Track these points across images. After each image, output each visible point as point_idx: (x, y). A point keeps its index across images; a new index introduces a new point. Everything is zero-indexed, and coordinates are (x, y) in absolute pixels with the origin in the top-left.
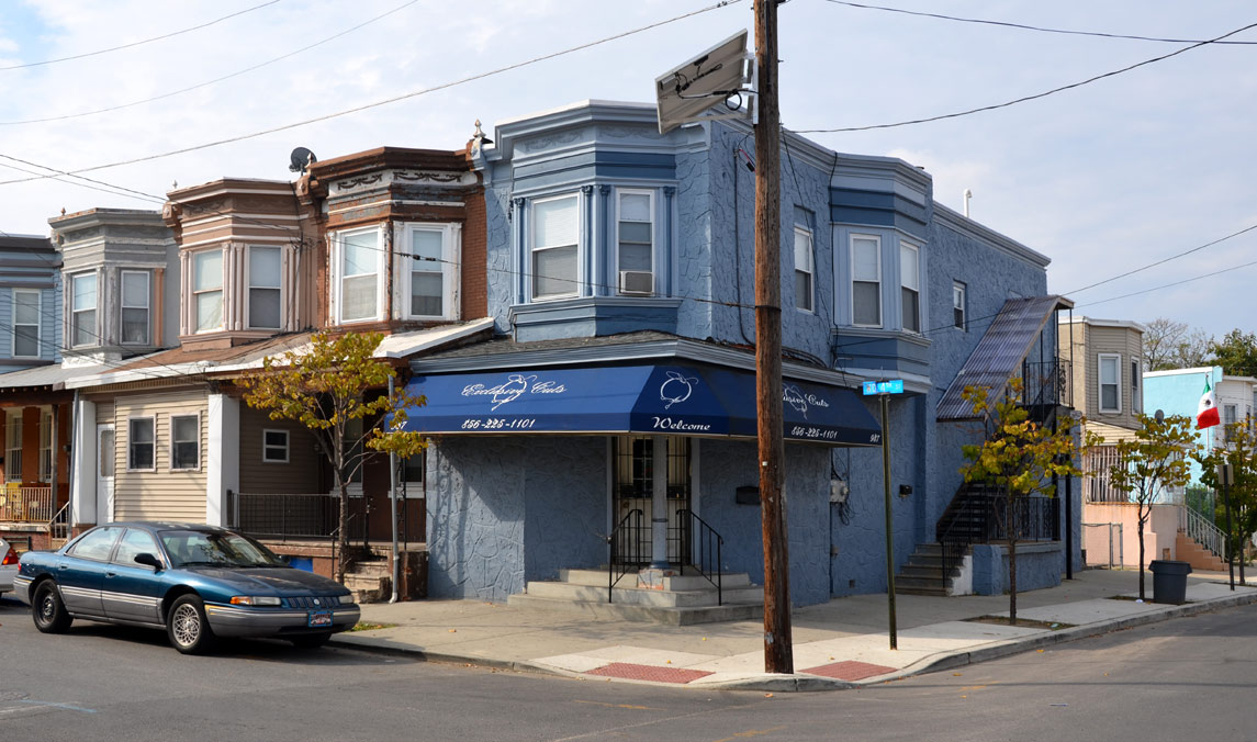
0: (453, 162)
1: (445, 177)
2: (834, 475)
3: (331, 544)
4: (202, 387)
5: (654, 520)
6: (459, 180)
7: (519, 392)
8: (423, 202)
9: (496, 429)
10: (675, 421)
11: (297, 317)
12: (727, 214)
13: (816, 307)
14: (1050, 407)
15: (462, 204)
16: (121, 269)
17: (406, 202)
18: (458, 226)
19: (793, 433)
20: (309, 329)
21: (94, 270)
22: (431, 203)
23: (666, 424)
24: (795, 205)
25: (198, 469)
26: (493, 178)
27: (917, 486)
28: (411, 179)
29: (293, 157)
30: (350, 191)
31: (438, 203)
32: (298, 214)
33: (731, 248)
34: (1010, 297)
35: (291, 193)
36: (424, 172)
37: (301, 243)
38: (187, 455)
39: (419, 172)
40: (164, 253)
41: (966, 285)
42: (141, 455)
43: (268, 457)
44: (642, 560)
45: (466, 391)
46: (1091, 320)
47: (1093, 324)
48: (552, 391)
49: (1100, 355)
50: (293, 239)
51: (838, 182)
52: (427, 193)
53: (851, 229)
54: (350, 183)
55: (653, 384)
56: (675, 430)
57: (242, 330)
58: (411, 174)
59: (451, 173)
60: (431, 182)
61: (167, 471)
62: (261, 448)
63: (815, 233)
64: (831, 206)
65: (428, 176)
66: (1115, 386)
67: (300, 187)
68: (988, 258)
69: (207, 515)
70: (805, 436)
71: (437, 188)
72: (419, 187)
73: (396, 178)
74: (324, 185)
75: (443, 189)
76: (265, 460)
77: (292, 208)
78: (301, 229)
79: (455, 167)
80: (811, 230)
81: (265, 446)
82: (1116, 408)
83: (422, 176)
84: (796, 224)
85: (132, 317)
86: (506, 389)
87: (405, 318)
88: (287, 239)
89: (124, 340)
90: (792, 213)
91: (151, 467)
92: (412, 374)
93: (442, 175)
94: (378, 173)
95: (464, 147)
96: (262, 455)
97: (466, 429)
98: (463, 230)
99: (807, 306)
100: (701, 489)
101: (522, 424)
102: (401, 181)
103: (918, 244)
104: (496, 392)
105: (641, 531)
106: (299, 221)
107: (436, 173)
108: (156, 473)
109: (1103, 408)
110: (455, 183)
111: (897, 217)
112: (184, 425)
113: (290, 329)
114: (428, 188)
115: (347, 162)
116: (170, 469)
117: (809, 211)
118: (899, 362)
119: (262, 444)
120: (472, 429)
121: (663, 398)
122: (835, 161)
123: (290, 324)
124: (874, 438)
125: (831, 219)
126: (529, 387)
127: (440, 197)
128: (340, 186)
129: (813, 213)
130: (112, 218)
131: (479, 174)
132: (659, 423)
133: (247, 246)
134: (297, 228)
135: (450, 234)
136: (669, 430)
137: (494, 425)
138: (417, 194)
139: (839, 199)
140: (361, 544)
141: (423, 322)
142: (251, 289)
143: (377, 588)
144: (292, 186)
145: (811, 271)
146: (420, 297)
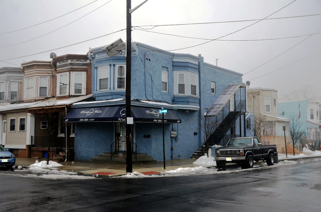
0: (85, 57)
1: (83, 61)
2: (173, 130)
3: (52, 148)
4: (26, 111)
5: (122, 141)
6: (86, 61)
7: (92, 112)
8: (77, 67)
9: (86, 121)
10: (123, 119)
11: (51, 94)
12: (142, 70)
13: (168, 90)
14: (238, 112)
15: (87, 67)
16: (11, 82)
17: (73, 67)
18: (86, 72)
19: (154, 121)
20: (53, 97)
21: (4, 82)
22: (79, 67)
23: (121, 120)
24: (162, 66)
25: (25, 131)
26: (93, 61)
27: (199, 133)
28: (75, 62)
29: (50, 55)
30: (61, 64)
31: (81, 67)
32: (51, 69)
33: (143, 78)
34: (230, 85)
35: (50, 64)
36: (78, 60)
37: (52, 76)
38: (22, 127)
39: (77, 60)
40: (21, 78)
41: (215, 82)
42: (13, 128)
43: (42, 128)
44: (120, 151)
45: (82, 112)
46: (262, 88)
47: (263, 89)
48: (99, 112)
49: (265, 97)
50: (50, 75)
51: (174, 60)
52: (78, 65)
53: (178, 71)
54: (61, 62)
55: (119, 110)
56: (123, 121)
57: (38, 97)
58: (75, 60)
59: (84, 60)
60: (80, 62)
61: (18, 131)
62: (40, 126)
63: (168, 72)
64: (173, 66)
65: (79, 61)
66: (269, 105)
67: (51, 62)
68: (223, 75)
69: (27, 142)
70: (157, 122)
71: (81, 64)
72: (77, 64)
73: (71, 61)
74: (56, 62)
75: (82, 64)
76: (41, 128)
77: (50, 67)
78: (52, 73)
79: (85, 58)
80: (167, 72)
81: (41, 125)
82: (269, 111)
83: (77, 61)
84: (162, 71)
85: (13, 94)
86: (90, 112)
87: (73, 95)
88: (48, 75)
89: (11, 99)
90: (161, 69)
91: (14, 130)
92: (71, 108)
93: (82, 60)
94: (67, 60)
95: (87, 54)
96: (40, 127)
97: (80, 121)
98: (87, 73)
99: (166, 90)
100: (136, 134)
101: (92, 120)
102: (72, 62)
103: (196, 74)
104: (87, 112)
105: (120, 144)
106: (52, 70)
107: (80, 60)
108: (15, 132)
109: (266, 111)
110: (85, 62)
111: (189, 68)
112: (22, 120)
113: (49, 97)
114: (79, 64)
115: (60, 58)
116: (19, 131)
117: (166, 68)
118: (189, 103)
119: (40, 124)
120: (82, 121)
121: (121, 114)
122: (174, 55)
123: (49, 95)
124: (178, 122)
125: (173, 69)
126: (94, 112)
127: (82, 66)
128: (59, 63)
129: (168, 68)
130: (9, 69)
131: (90, 60)
132: (119, 119)
133: (39, 77)
134: (51, 72)
135: (84, 74)
136: (122, 121)
137: (86, 120)
138: (76, 65)
139: (175, 64)
140: (60, 148)
141: (77, 95)
142: (40, 87)
143: (62, 158)
144: (50, 62)
145: (167, 82)
146: (77, 89)
